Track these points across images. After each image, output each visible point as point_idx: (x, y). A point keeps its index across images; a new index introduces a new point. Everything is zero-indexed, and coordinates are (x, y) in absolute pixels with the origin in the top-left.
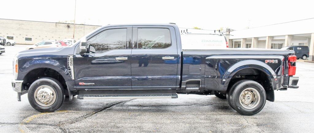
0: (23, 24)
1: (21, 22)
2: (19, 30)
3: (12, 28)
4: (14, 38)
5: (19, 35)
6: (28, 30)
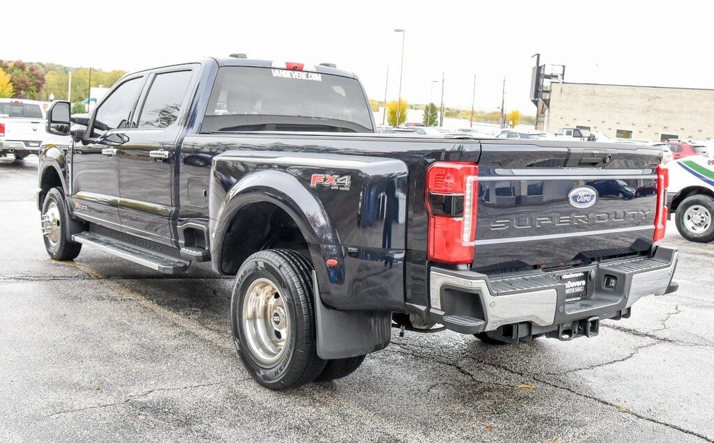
0: (658, 97)
1: (654, 92)
2: (649, 113)
3: (632, 109)
4: (633, 135)
5: (646, 127)
6: (671, 112)
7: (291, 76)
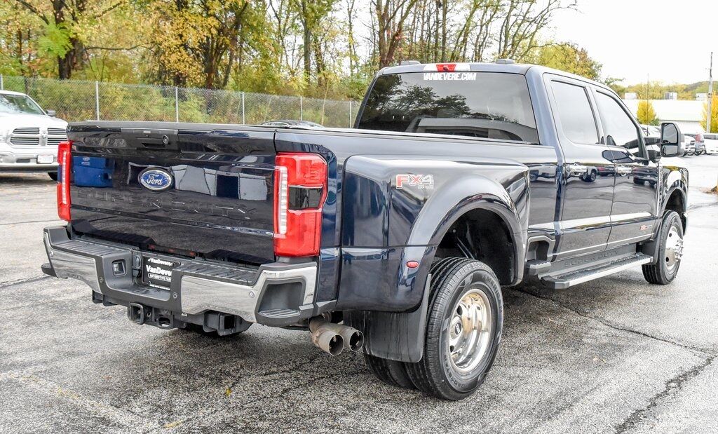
7: (443, 78)
